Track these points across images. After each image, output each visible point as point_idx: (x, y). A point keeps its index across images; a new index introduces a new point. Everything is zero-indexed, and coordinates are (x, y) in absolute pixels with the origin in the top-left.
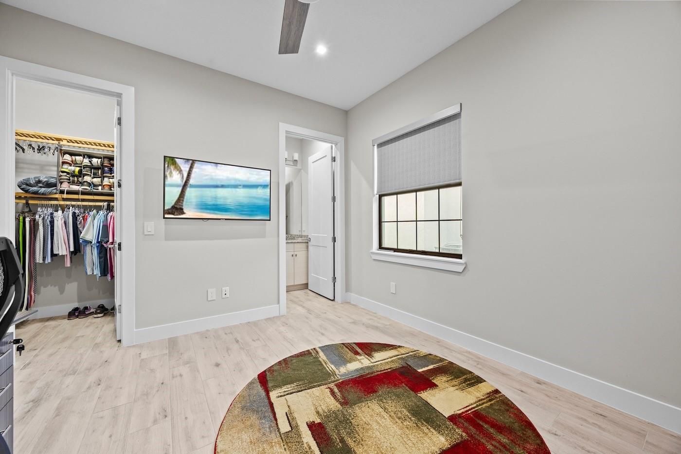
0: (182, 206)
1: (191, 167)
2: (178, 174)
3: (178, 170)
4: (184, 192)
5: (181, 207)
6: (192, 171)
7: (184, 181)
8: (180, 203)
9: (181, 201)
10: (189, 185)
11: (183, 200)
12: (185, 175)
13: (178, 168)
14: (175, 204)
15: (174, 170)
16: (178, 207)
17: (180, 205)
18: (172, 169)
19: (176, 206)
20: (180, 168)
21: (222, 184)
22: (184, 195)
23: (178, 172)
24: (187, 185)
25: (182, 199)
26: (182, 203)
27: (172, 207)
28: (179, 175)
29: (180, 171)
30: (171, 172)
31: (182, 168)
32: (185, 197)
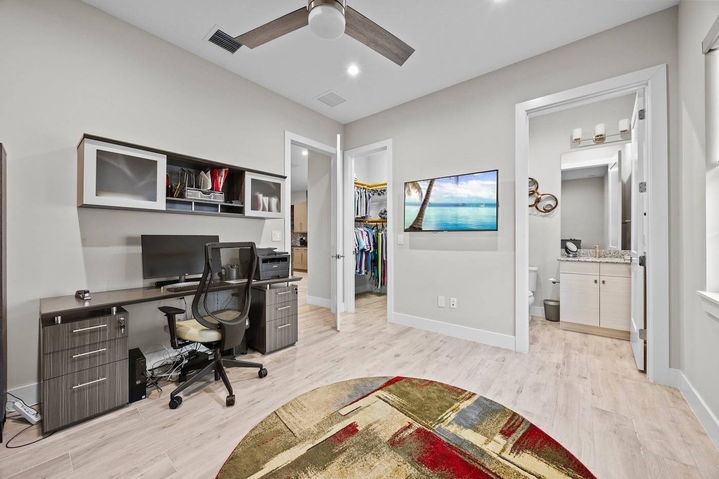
0: (421, 226)
1: (431, 185)
2: (416, 192)
3: (416, 188)
4: (423, 211)
5: (419, 226)
6: (431, 189)
7: (423, 200)
8: (419, 223)
9: (420, 221)
10: (428, 204)
11: (422, 220)
12: (424, 193)
13: (417, 186)
14: (414, 224)
15: (412, 187)
16: (417, 227)
17: (418, 225)
18: (411, 187)
19: (414, 226)
20: (419, 186)
21: (464, 202)
22: (423, 214)
23: (416, 190)
24: (426, 204)
25: (421, 218)
26: (421, 223)
27: (410, 227)
28: (418, 193)
29: (419, 189)
30: (409, 191)
31: (421, 186)
32: (424, 217)
